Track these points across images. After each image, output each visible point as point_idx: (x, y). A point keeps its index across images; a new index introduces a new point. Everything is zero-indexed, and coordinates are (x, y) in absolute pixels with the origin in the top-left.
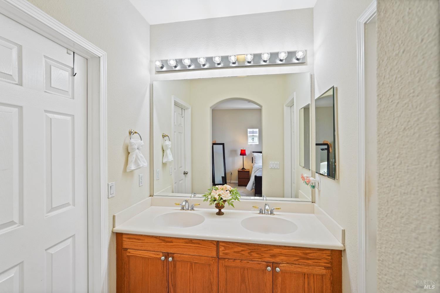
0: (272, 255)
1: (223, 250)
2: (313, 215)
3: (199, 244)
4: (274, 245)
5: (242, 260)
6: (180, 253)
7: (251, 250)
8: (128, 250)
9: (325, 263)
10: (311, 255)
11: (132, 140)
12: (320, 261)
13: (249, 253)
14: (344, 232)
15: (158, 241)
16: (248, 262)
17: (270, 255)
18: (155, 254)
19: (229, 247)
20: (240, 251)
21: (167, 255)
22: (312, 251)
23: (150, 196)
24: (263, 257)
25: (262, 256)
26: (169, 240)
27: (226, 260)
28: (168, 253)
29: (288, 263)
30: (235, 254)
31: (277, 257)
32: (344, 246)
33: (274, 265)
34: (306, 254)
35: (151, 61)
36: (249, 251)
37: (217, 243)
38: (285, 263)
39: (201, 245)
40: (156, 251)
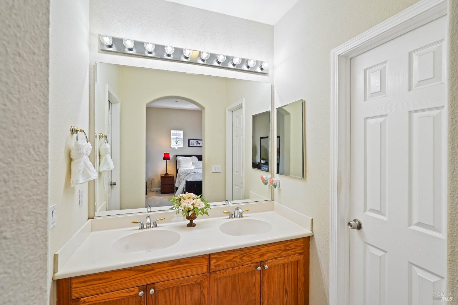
0: (261, 255)
1: (215, 263)
2: (273, 212)
3: (188, 262)
4: (262, 245)
5: (233, 267)
6: (164, 280)
7: (243, 255)
8: (82, 299)
9: (299, 250)
10: (290, 246)
11: (79, 141)
12: (296, 249)
13: (240, 258)
14: (312, 220)
15: (133, 273)
16: (239, 268)
17: (259, 255)
18: (127, 292)
19: (221, 257)
20: (232, 259)
21: (146, 288)
22: (291, 243)
23: (89, 218)
24: (253, 259)
25: (252, 257)
26: (150, 268)
27: (218, 272)
28: (147, 285)
29: (273, 259)
30: (227, 263)
31: (265, 255)
32: (313, 232)
33: (262, 263)
34: (287, 246)
35: (91, 34)
36: (241, 256)
37: (209, 257)
38: (271, 259)
39: (190, 263)
40: (128, 287)
